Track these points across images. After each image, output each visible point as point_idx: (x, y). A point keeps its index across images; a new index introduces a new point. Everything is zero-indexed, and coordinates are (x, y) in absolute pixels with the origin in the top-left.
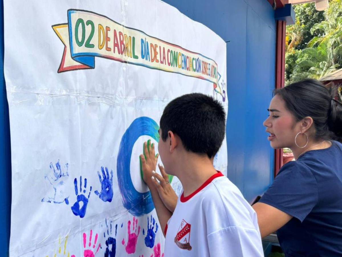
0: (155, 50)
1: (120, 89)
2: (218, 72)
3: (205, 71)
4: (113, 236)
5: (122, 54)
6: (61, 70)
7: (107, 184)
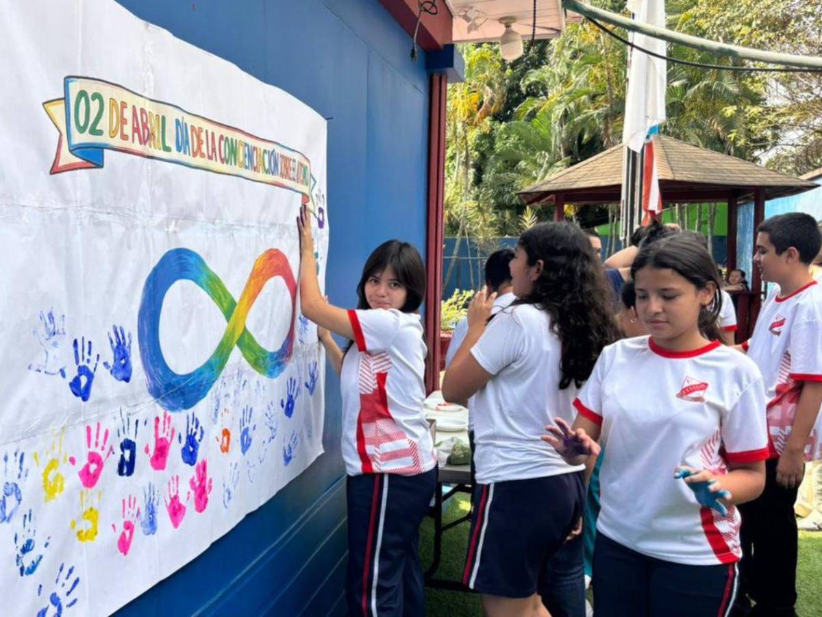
0: (198, 137)
1: (141, 200)
3: (285, 173)
4: (132, 438)
5: (145, 144)
6: (55, 170)
7: (122, 353)
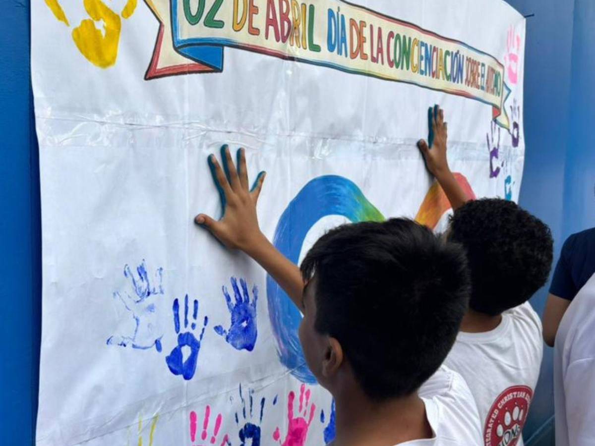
0: (360, 33)
1: (277, 115)
2: (504, 82)
3: (472, 80)
4: (255, 421)
5: (284, 41)
6: (152, 74)
7: (243, 313)
